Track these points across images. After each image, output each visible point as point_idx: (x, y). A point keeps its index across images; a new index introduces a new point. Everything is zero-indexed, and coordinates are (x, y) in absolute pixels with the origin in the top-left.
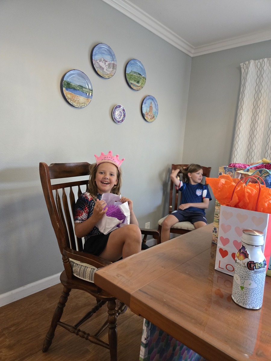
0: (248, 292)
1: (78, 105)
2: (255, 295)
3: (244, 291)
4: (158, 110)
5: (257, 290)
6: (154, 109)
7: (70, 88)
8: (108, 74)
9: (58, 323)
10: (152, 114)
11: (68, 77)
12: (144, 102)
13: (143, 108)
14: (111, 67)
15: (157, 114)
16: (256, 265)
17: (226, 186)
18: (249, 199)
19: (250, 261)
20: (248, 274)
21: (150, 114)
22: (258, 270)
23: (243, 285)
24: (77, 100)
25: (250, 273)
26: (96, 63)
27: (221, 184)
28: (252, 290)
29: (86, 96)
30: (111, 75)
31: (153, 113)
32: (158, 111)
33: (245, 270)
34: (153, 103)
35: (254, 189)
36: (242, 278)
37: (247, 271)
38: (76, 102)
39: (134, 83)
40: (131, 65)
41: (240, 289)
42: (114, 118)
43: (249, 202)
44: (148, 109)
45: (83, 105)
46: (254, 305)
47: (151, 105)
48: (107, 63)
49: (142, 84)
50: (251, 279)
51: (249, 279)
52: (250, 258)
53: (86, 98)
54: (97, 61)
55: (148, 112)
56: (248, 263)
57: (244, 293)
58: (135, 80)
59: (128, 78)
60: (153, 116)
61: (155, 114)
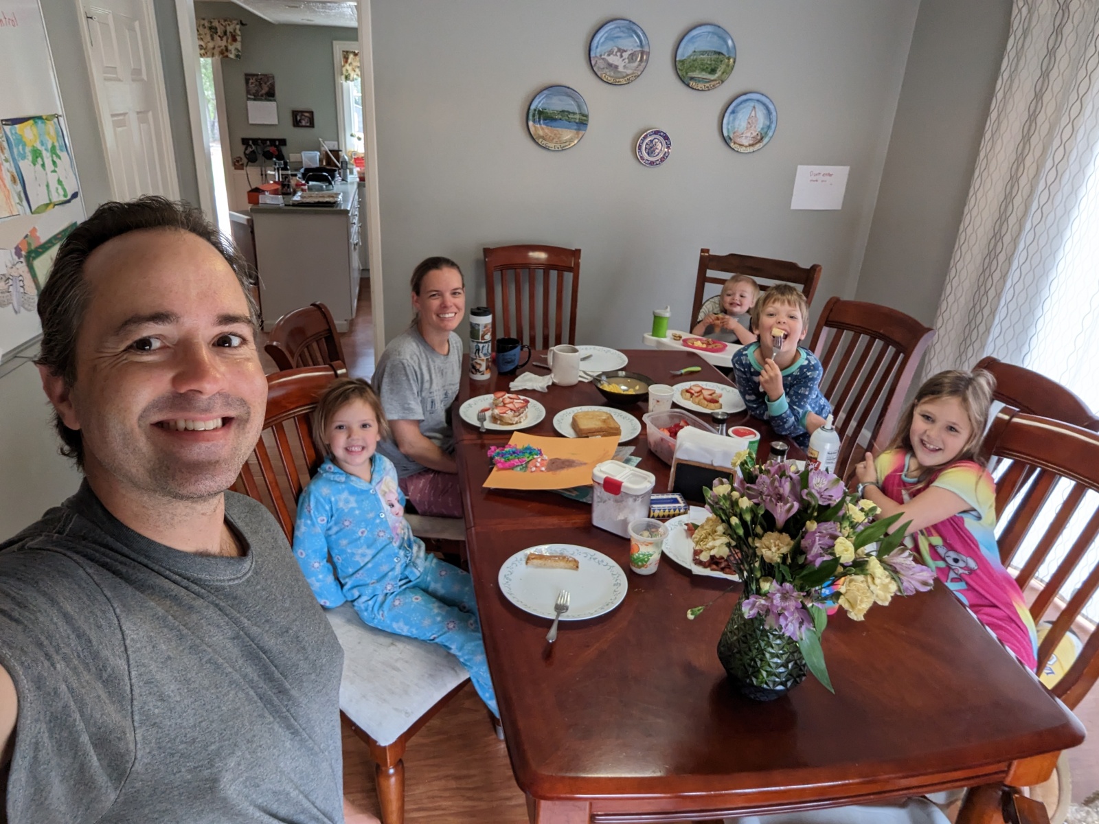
1: (558, 145)
7: (542, 119)
8: (627, 75)
11: (540, 102)
12: (730, 110)
13: (724, 126)
14: (636, 60)
24: (556, 136)
26: (600, 60)
29: (574, 127)
30: (634, 75)
34: (759, 108)
38: (555, 141)
39: (700, 76)
40: (693, 41)
44: (744, 124)
45: (568, 144)
47: (753, 115)
48: (626, 55)
49: (723, 72)
54: (603, 56)
58: (705, 68)
59: (682, 70)
60: (758, 138)
61: (767, 132)
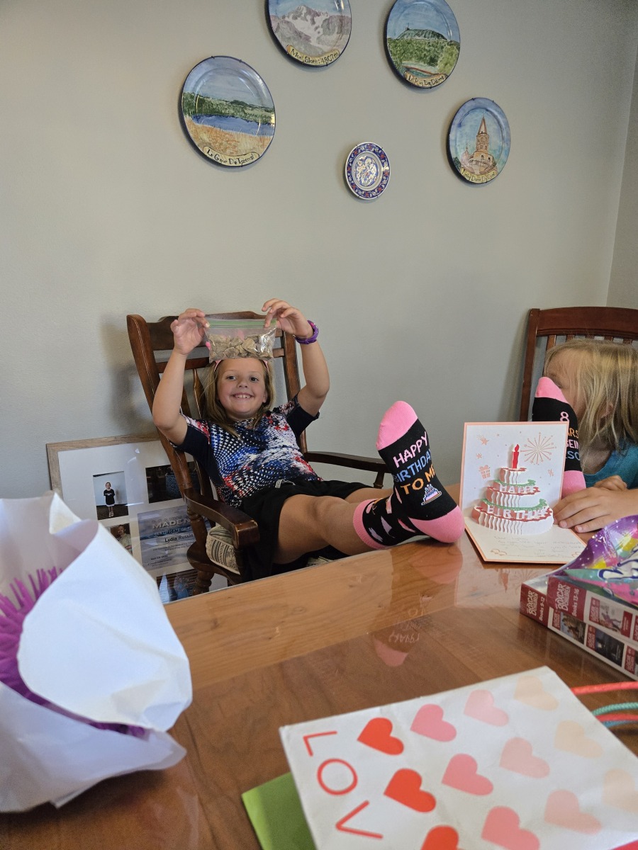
4: (509, 140)
6: (495, 141)
8: (325, 53)
10: (486, 158)
12: (456, 122)
13: (451, 143)
14: (334, 30)
15: (507, 155)
21: (479, 158)
24: (230, 144)
26: (283, 26)
31: (490, 152)
32: (509, 145)
34: (490, 121)
39: (417, 67)
40: (406, 12)
42: (353, 184)
44: (473, 143)
47: (483, 130)
49: (446, 64)
53: (257, 137)
54: (286, 19)
55: (472, 151)
58: (423, 56)
59: (395, 55)
60: (491, 164)
61: (500, 155)
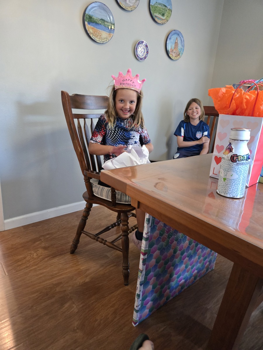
0: (229, 183)
1: (101, 40)
2: (236, 185)
3: (226, 182)
4: (184, 46)
5: (238, 181)
6: (180, 46)
7: (92, 23)
8: (131, 6)
9: (82, 231)
10: (177, 51)
11: (90, 10)
12: (169, 37)
13: (167, 45)
15: (183, 51)
16: (239, 157)
17: (226, 95)
18: (246, 105)
19: (233, 155)
20: (230, 167)
21: (175, 51)
22: (240, 162)
23: (226, 176)
24: (99, 34)
25: (233, 165)
27: (222, 93)
28: (233, 181)
29: (108, 31)
30: (134, 7)
31: (178, 49)
32: (184, 48)
33: (229, 162)
34: (179, 39)
35: (252, 95)
36: (226, 170)
37: (230, 163)
38: (98, 37)
39: (158, 16)
41: (223, 181)
42: (137, 55)
43: (246, 108)
44: (173, 46)
45: (105, 40)
46: (234, 194)
47: (176, 41)
49: (167, 17)
50: (233, 171)
51: (231, 170)
52: (234, 152)
53: (108, 33)
55: (173, 48)
56: (232, 156)
57: (226, 184)
58: (160, 12)
59: (152, 11)
60: (178, 54)
61: (181, 51)
